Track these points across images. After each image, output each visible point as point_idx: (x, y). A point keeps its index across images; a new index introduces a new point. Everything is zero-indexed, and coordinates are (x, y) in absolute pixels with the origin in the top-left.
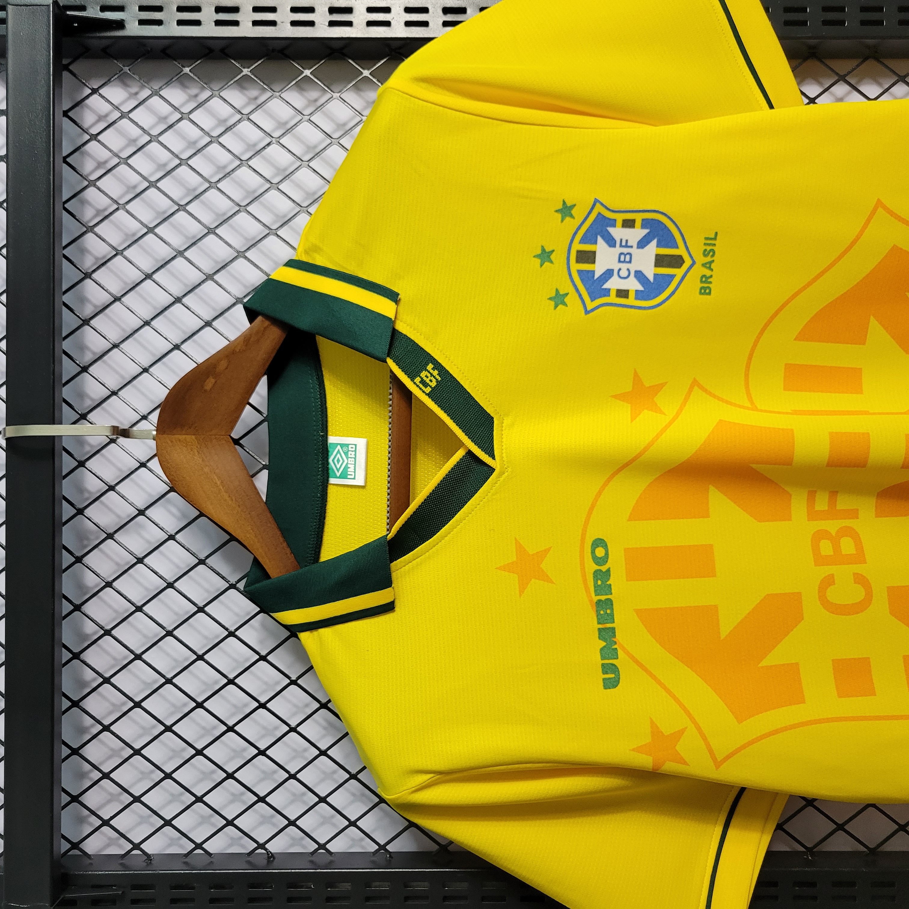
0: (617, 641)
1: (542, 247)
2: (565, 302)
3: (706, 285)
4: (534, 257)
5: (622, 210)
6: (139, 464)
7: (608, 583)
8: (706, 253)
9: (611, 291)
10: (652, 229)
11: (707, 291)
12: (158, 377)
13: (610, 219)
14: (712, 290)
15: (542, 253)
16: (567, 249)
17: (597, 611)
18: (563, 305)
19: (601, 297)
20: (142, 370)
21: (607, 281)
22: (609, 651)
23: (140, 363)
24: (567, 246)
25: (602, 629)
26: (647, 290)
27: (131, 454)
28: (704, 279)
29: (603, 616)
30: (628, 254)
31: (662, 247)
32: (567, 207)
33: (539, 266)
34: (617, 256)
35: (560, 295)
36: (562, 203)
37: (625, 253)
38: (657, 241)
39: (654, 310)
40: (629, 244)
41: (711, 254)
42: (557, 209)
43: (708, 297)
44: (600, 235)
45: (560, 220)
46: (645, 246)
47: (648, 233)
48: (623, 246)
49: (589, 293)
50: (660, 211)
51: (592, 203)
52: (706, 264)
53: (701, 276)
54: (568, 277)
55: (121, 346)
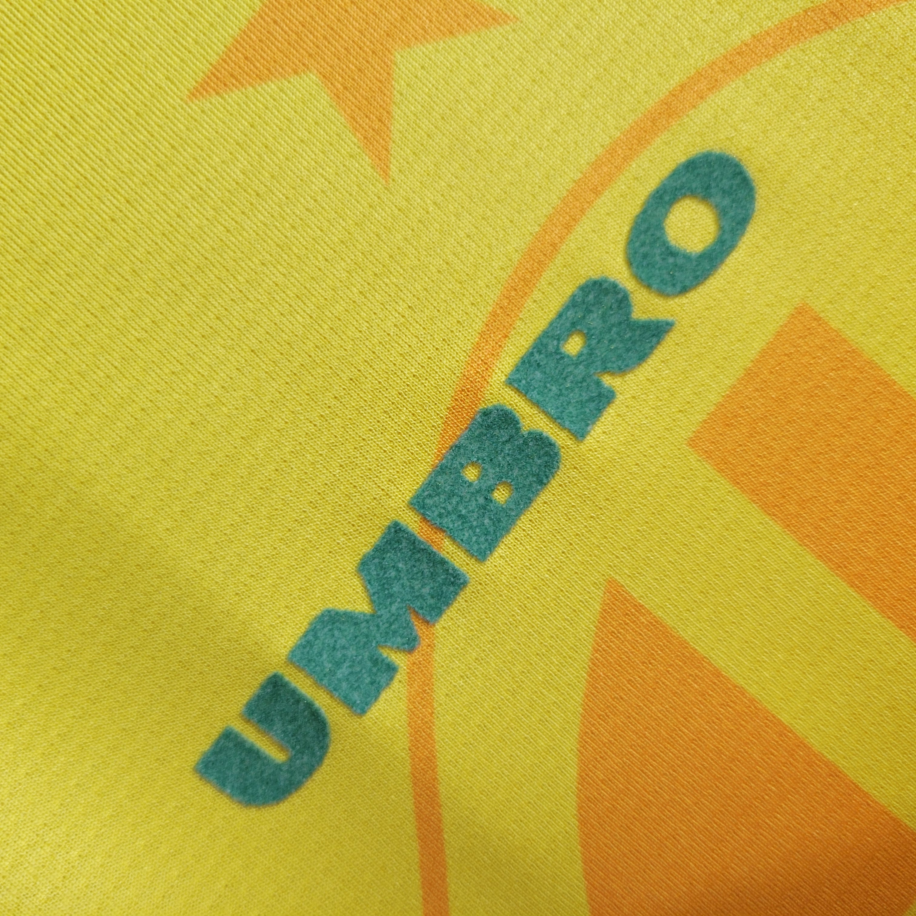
0: (424, 642)
7: (607, 381)
17: (456, 449)
22: (351, 652)
25: (413, 541)
29: (464, 491)
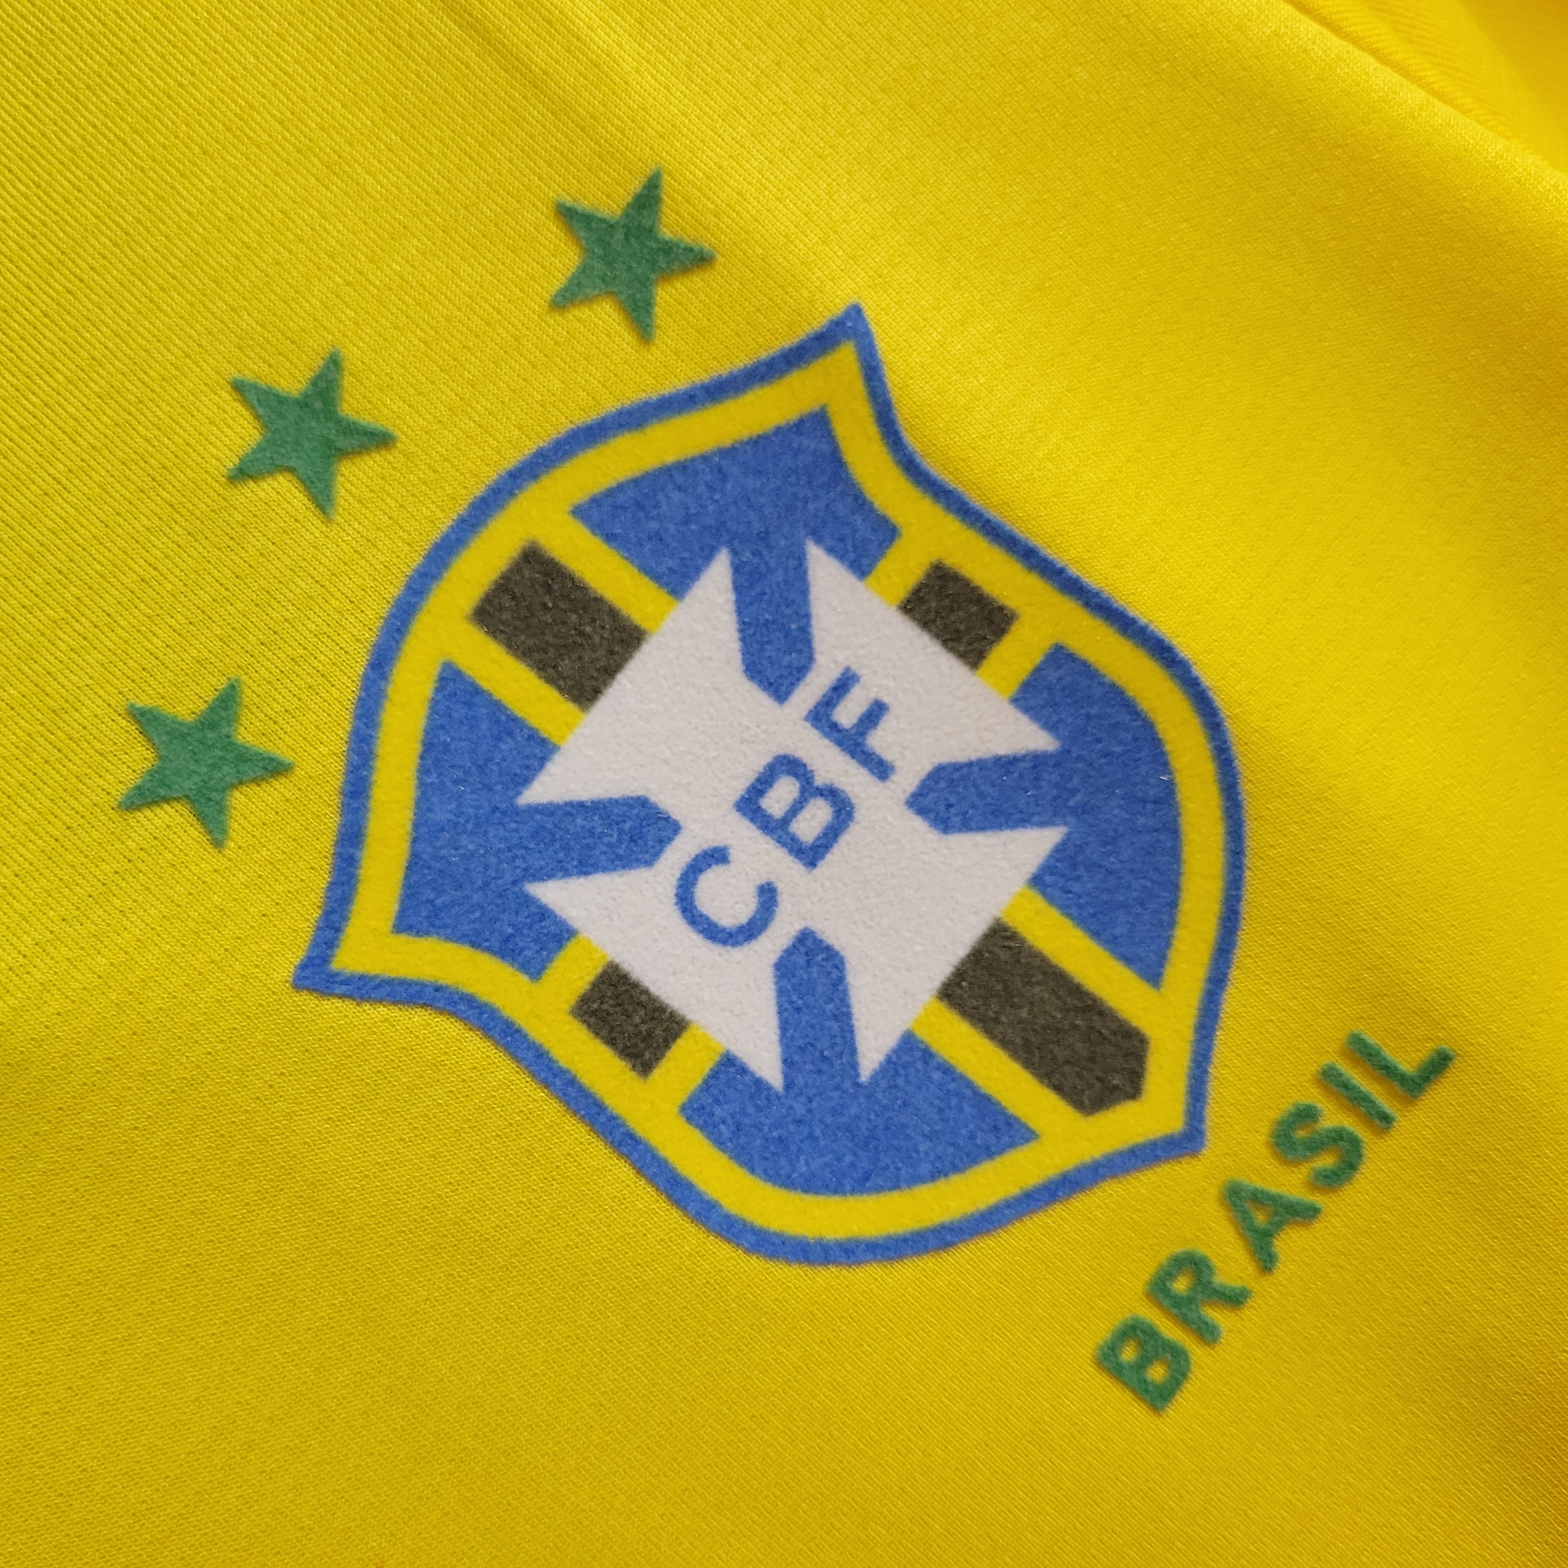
1: (334, 363)
2: (221, 809)
3: (1170, 1330)
4: (240, 388)
5: (976, 500)
8: (1300, 1134)
9: (571, 950)
10: (1076, 752)
11: (1157, 1373)
13: (861, 503)
14: (1189, 1388)
15: (303, 403)
16: (477, 489)
18: (202, 818)
19: (476, 942)
21: (586, 867)
24: (489, 475)
26: (800, 1109)
28: (1181, 1285)
30: (832, 794)
31: (1065, 909)
32: (650, 232)
33: (231, 462)
34: (758, 762)
35: (228, 744)
36: (635, 185)
37: (819, 781)
38: (1059, 851)
39: (756, 1263)
40: (878, 741)
41: (1326, 1161)
42: (585, 204)
43: (1137, 1411)
44: (735, 553)
45: (557, 281)
46: (967, 826)
47: (1037, 760)
48: (832, 730)
49: (415, 863)
50: (1198, 671)
51: (817, 321)
52: (1259, 1198)
53: (1178, 1249)
54: (359, 663)
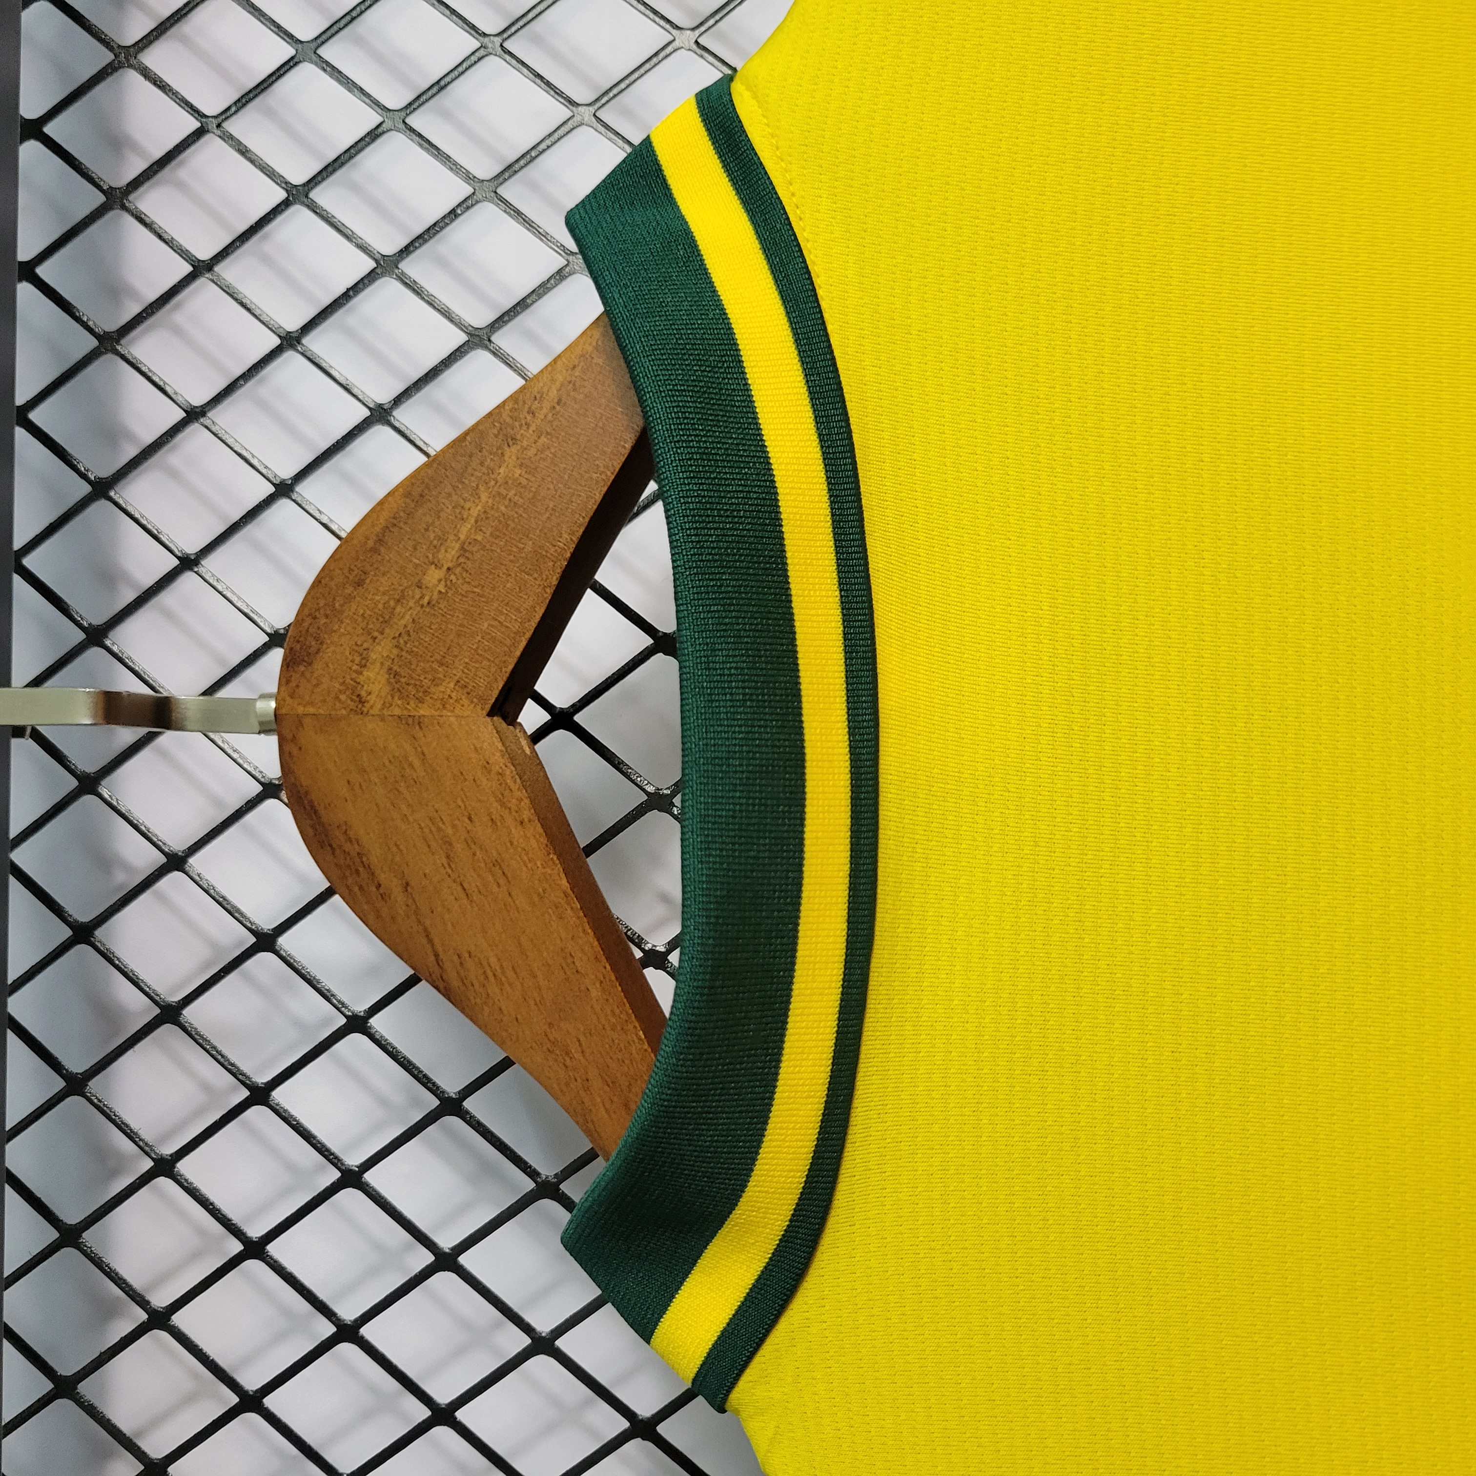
6: (260, 788)
12: (320, 512)
20: (272, 489)
23: (266, 467)
27: (235, 756)
55: (209, 414)
